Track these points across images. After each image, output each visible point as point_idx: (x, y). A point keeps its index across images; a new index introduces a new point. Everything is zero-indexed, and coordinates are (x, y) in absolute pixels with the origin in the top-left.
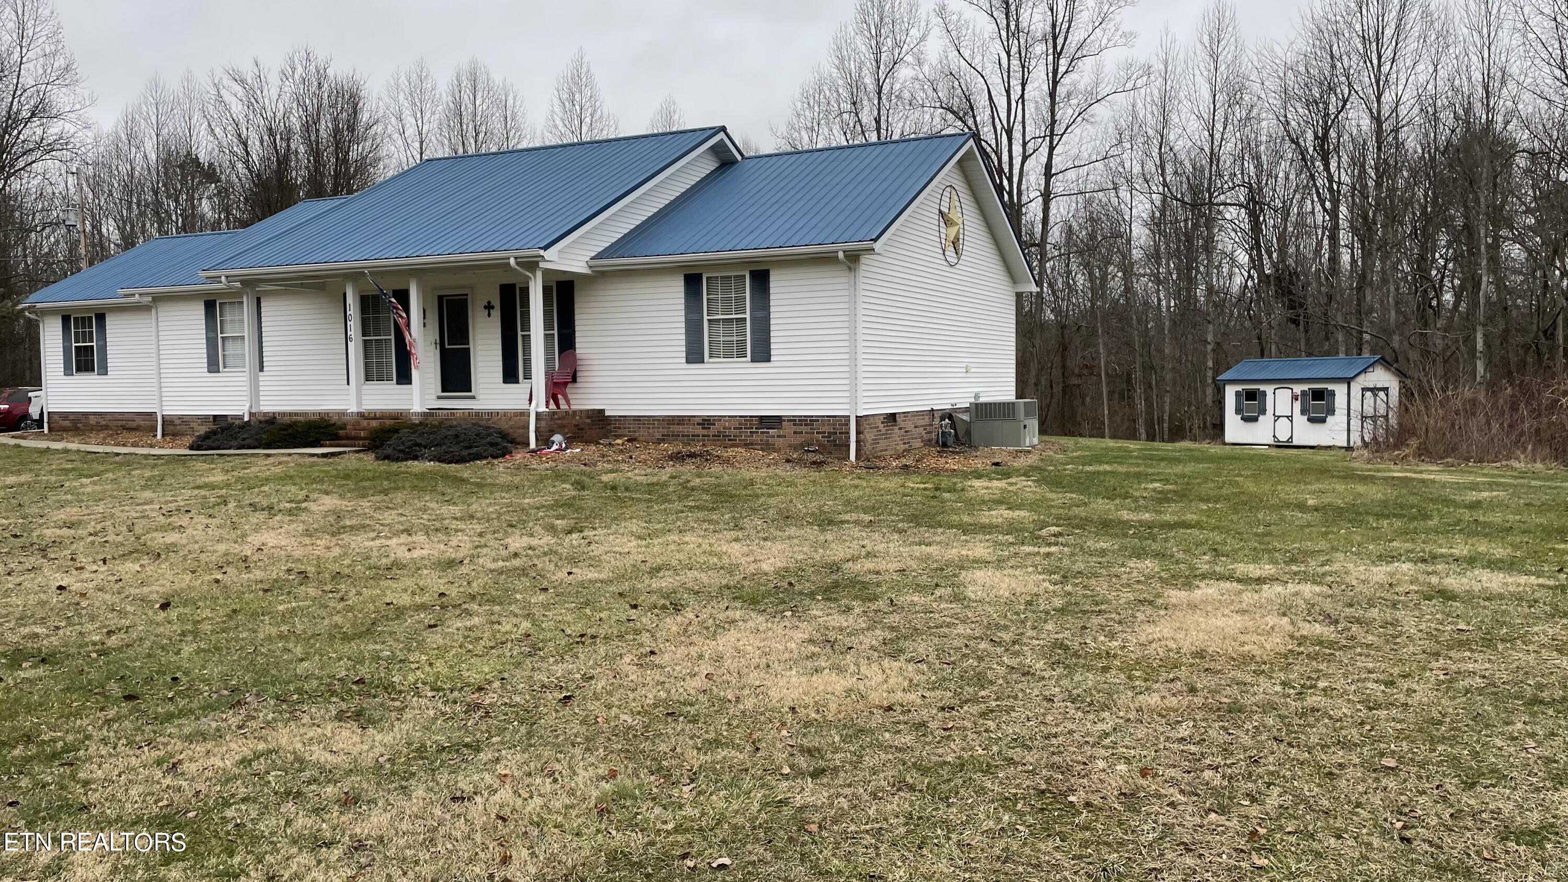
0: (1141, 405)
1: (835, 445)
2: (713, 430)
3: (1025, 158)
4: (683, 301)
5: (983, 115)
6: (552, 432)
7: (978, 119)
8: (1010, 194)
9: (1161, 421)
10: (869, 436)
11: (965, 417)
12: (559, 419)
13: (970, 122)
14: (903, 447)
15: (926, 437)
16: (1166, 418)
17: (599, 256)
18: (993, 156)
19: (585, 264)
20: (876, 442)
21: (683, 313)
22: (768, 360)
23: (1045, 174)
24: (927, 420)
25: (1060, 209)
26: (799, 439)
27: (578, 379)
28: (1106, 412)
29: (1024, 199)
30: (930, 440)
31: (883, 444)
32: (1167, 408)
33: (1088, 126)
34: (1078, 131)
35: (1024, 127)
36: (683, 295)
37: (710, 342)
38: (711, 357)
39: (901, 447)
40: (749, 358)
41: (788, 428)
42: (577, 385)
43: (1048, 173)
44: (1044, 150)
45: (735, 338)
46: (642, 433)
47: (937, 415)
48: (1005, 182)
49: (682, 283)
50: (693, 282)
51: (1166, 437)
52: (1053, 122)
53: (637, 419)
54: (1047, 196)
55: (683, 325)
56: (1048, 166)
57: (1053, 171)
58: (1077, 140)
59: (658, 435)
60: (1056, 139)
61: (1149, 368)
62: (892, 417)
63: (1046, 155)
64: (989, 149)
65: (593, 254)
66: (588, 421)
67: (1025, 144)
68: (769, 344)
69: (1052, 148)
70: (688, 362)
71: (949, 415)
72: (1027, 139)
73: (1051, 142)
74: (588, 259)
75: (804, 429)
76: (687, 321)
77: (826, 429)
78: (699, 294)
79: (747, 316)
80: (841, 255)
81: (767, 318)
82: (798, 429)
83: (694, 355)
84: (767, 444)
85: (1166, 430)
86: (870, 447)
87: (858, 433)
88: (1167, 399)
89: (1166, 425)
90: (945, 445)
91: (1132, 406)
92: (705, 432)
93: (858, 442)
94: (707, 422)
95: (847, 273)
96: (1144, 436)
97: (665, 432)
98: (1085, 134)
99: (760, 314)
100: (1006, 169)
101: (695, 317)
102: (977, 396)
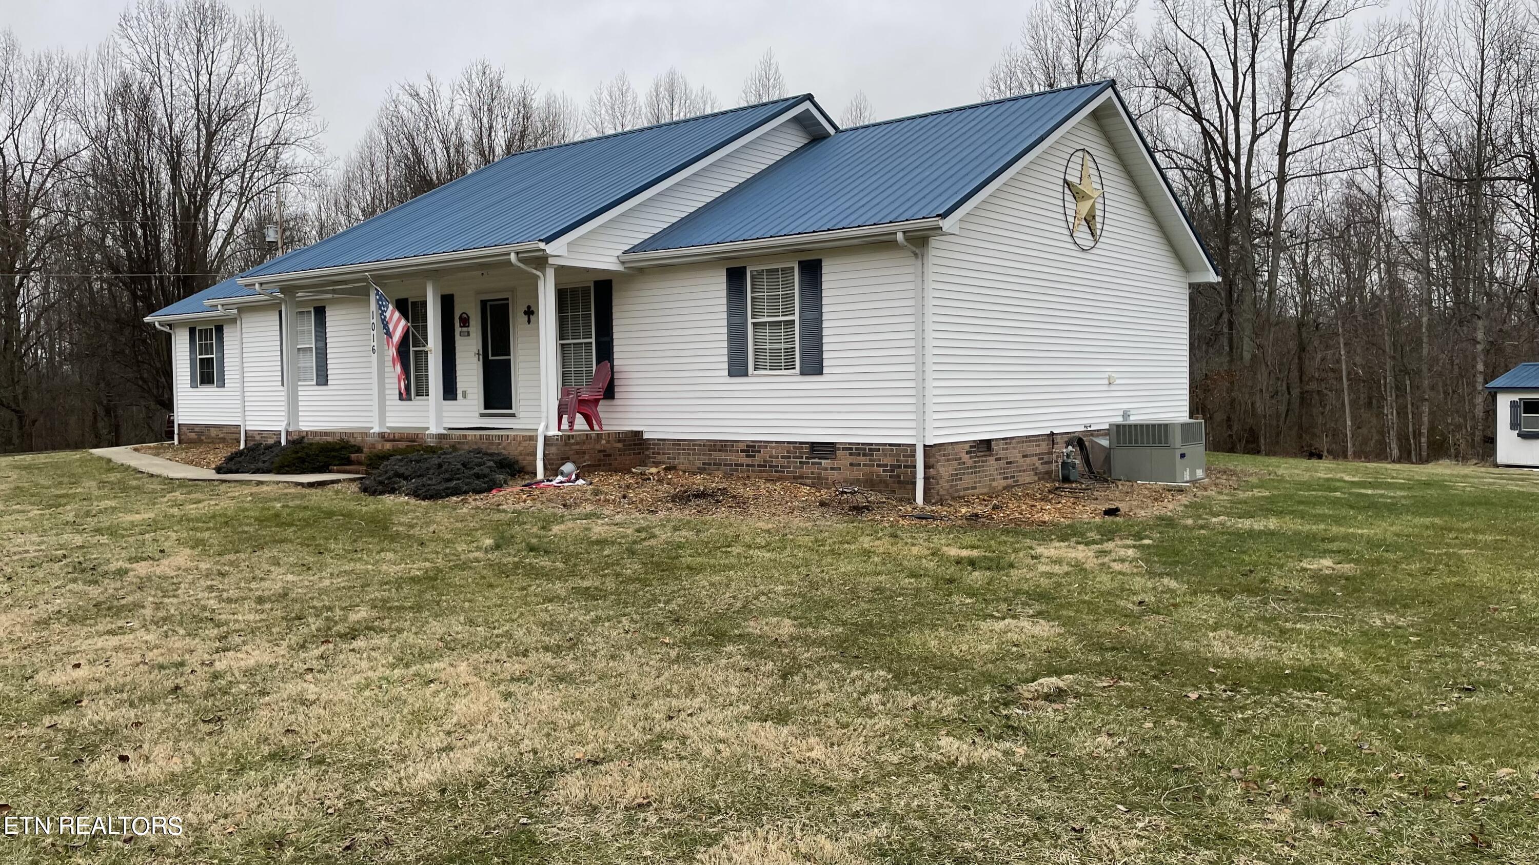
0: (1391, 414)
1: (899, 482)
2: (758, 459)
3: (1255, 138)
4: (725, 301)
5: (1205, 90)
6: (565, 460)
7: (1199, 96)
8: (1237, 177)
9: (1417, 434)
10: (944, 470)
11: (1105, 442)
12: (577, 443)
13: (1189, 100)
14: (1003, 483)
15: (1042, 468)
16: (1424, 431)
17: (634, 250)
18: (1216, 136)
19: (615, 260)
20: (955, 477)
21: (725, 316)
22: (820, 372)
23: (1279, 154)
24: (1044, 447)
25: (1295, 191)
26: (858, 474)
27: (617, 396)
28: (1349, 423)
29: (1254, 183)
30: (1049, 473)
31: (967, 480)
32: (1425, 419)
33: (1332, 98)
34: (1320, 105)
35: (1254, 103)
36: (724, 293)
37: (755, 350)
38: (756, 369)
39: (1000, 483)
40: (797, 370)
41: (843, 459)
42: (615, 402)
43: (1283, 152)
44: (1279, 128)
45: (783, 346)
46: (682, 461)
47: (1058, 439)
48: (1231, 165)
49: (723, 279)
50: (736, 277)
51: (1424, 454)
52: (1289, 94)
53: (677, 443)
54: (1282, 179)
55: (725, 330)
56: (1283, 144)
57: (1289, 150)
58: (1318, 113)
59: (699, 464)
60: (1292, 114)
61: (1402, 371)
62: (986, 446)
63: (1281, 132)
64: (1211, 129)
65: (627, 248)
66: (620, 445)
67: (1255, 121)
68: (821, 352)
69: (1287, 125)
70: (731, 374)
71: (1079, 441)
72: (1258, 115)
73: (1287, 118)
74: (620, 253)
75: (862, 460)
76: (730, 326)
77: (888, 461)
78: (742, 292)
79: (796, 318)
80: (900, 236)
81: (819, 321)
82: (855, 460)
83: (737, 368)
84: (820, 478)
85: (1424, 445)
86: (946, 485)
87: (927, 467)
88: (1426, 409)
89: (1423, 440)
90: (1066, 479)
91: (1380, 415)
92: (749, 461)
93: (926, 478)
94: (751, 448)
95: (912, 260)
96: (1396, 452)
97: (706, 459)
98: (1328, 106)
99: (810, 315)
100: (1232, 148)
101: (737, 320)
102: (1126, 415)
